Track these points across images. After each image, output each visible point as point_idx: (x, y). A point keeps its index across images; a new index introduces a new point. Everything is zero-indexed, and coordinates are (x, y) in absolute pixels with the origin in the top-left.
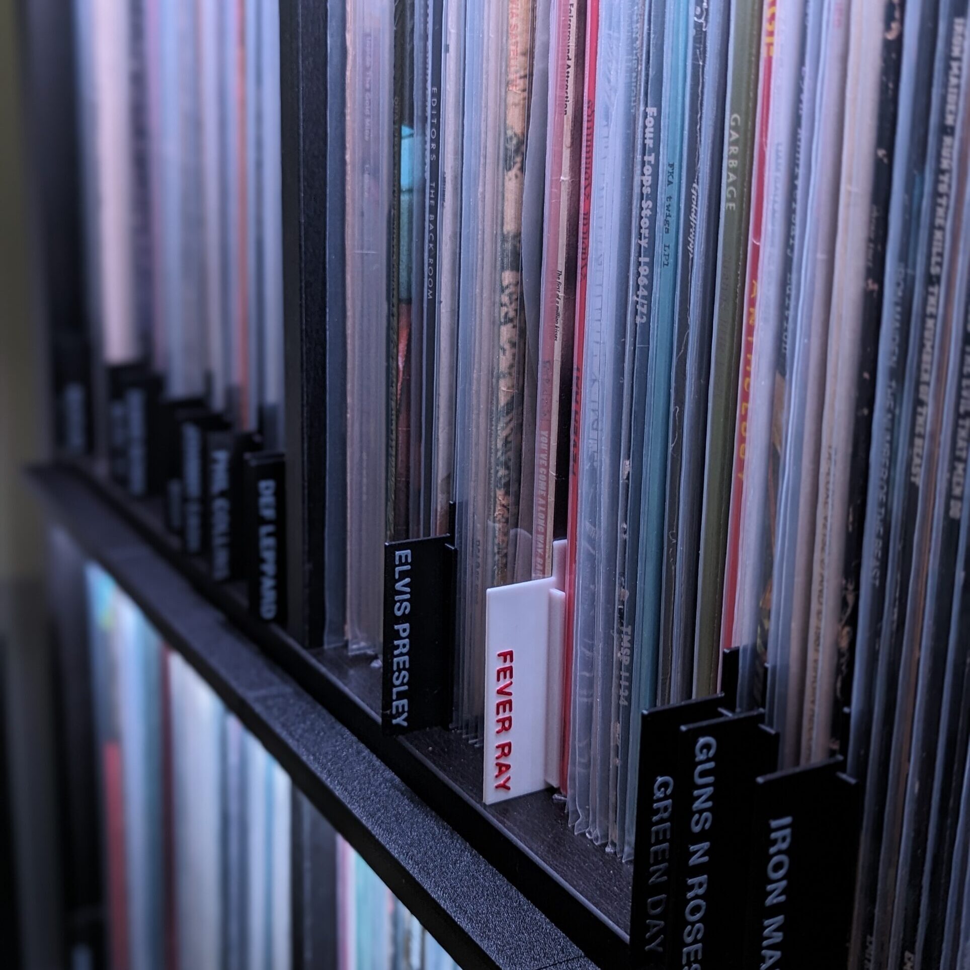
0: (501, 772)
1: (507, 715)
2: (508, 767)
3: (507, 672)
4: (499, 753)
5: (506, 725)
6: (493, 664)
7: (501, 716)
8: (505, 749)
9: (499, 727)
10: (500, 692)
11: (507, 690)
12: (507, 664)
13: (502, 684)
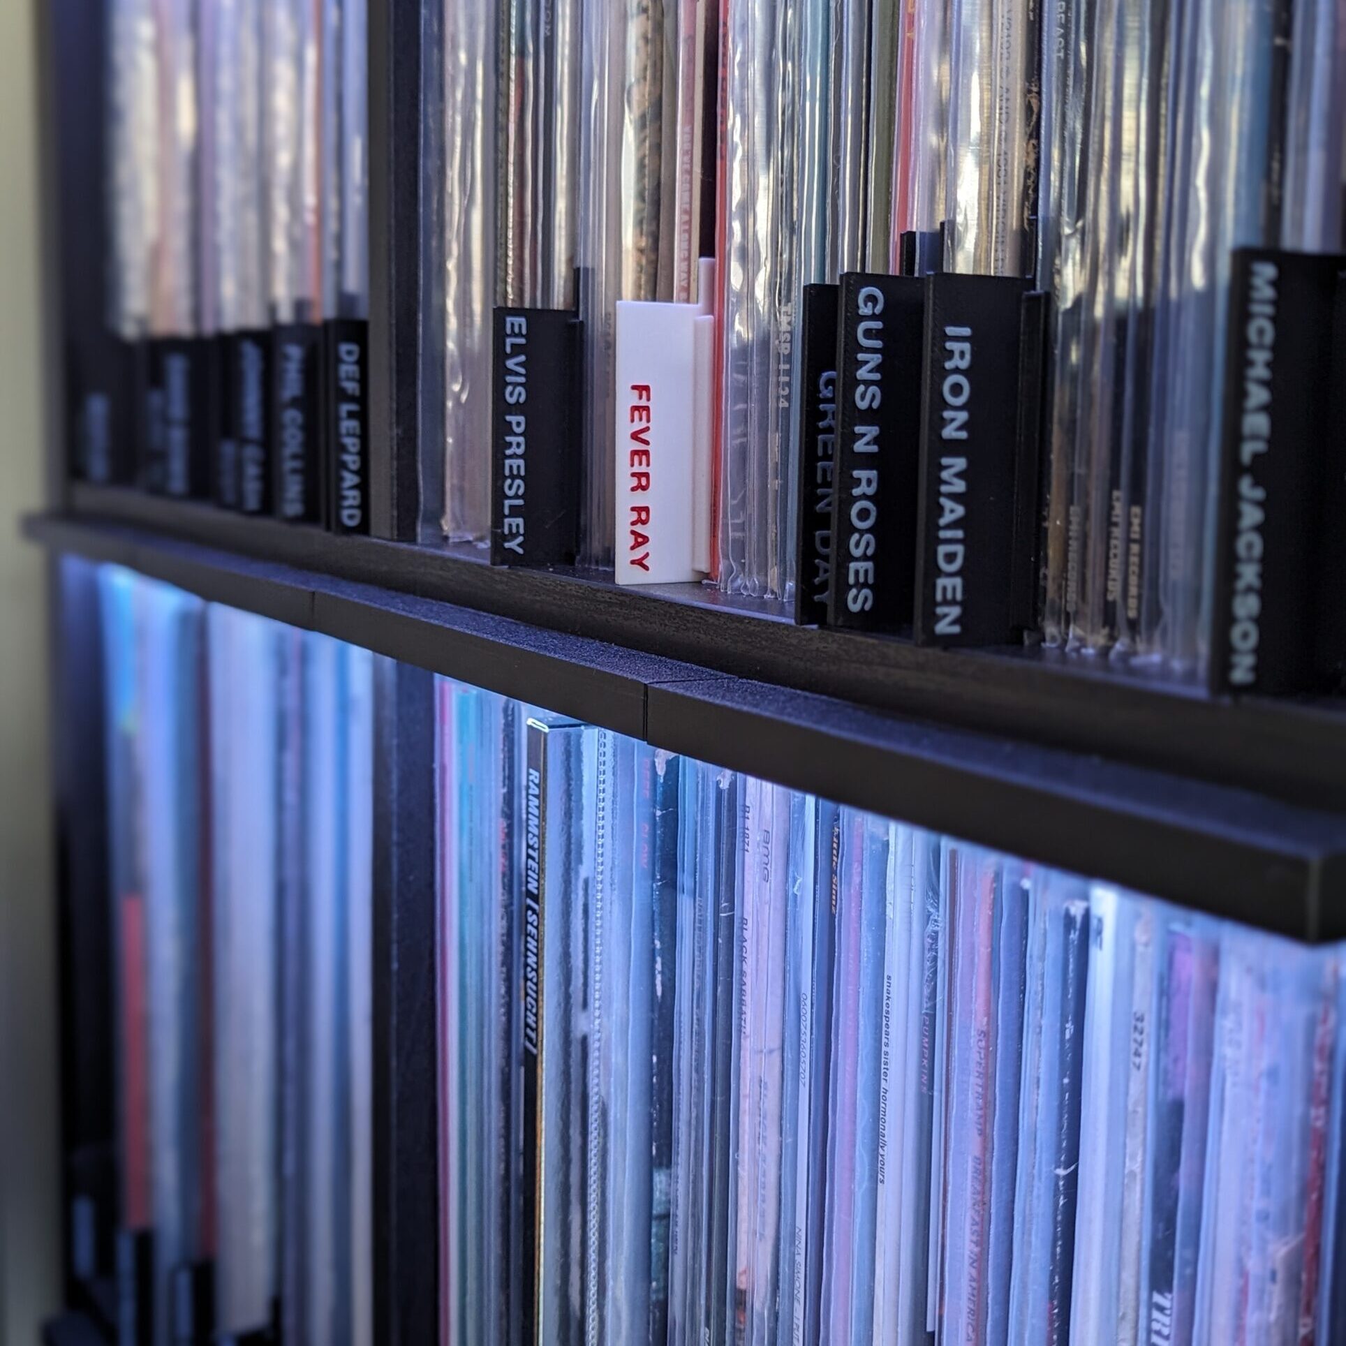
0: (637, 545)
1: (643, 469)
2: (646, 539)
3: (640, 410)
4: (634, 516)
5: (642, 481)
6: (625, 399)
7: (637, 469)
8: (642, 513)
9: (634, 482)
10: (635, 436)
11: (642, 436)
12: (643, 403)
13: (638, 426)
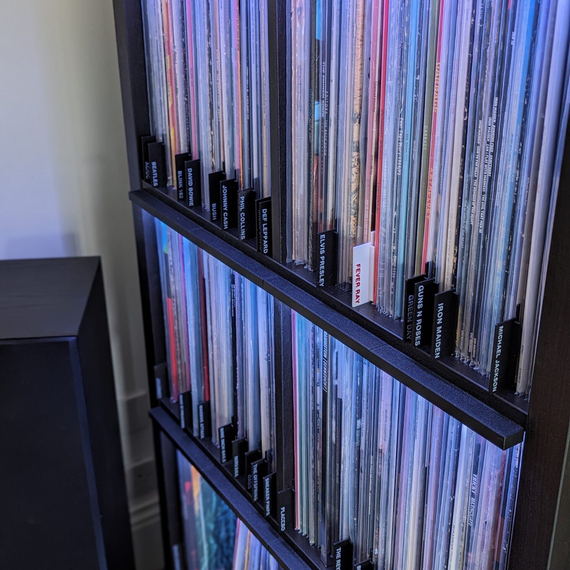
0: (357, 298)
1: (359, 282)
2: (359, 296)
3: (358, 270)
4: (357, 292)
5: (358, 284)
6: (355, 268)
7: (357, 282)
8: (358, 291)
9: (357, 285)
10: (357, 276)
11: (359, 275)
12: (359, 268)
13: (358, 273)
